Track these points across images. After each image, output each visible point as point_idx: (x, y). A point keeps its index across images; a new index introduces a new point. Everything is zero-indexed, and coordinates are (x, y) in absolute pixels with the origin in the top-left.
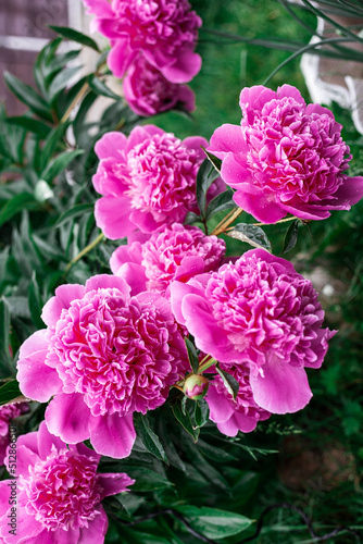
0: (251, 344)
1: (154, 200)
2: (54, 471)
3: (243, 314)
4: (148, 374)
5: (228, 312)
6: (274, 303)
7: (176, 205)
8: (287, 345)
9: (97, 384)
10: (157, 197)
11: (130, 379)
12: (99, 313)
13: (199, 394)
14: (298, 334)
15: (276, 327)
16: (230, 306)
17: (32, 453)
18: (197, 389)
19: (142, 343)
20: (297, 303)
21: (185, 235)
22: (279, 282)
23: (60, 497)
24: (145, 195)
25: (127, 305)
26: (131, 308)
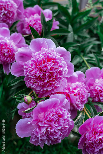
0: (40, 120)
1: (97, 87)
2: (10, 49)
3: (49, 119)
4: (36, 82)
5: (51, 114)
6: (52, 131)
7: (94, 94)
8: (37, 133)
9: (33, 65)
10: (98, 88)
11: (34, 76)
12: (57, 67)
13: (25, 101)
14: (40, 137)
15: (44, 130)
16: (53, 115)
17: (18, 41)
18: (26, 100)
19: (46, 81)
20: (52, 138)
21: (85, 98)
22: (60, 133)
23: (2, 51)
24: (99, 84)
25: (60, 76)
26: (59, 78)
